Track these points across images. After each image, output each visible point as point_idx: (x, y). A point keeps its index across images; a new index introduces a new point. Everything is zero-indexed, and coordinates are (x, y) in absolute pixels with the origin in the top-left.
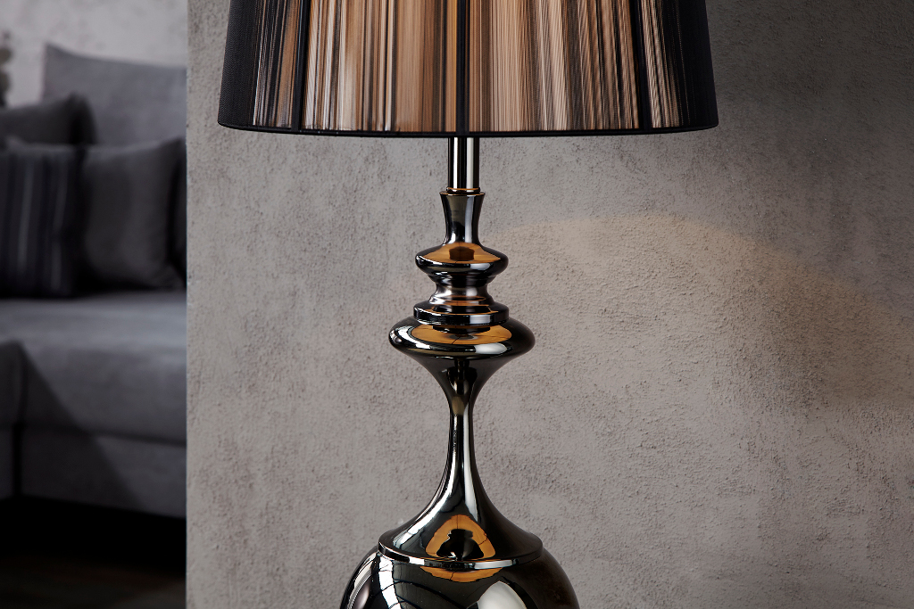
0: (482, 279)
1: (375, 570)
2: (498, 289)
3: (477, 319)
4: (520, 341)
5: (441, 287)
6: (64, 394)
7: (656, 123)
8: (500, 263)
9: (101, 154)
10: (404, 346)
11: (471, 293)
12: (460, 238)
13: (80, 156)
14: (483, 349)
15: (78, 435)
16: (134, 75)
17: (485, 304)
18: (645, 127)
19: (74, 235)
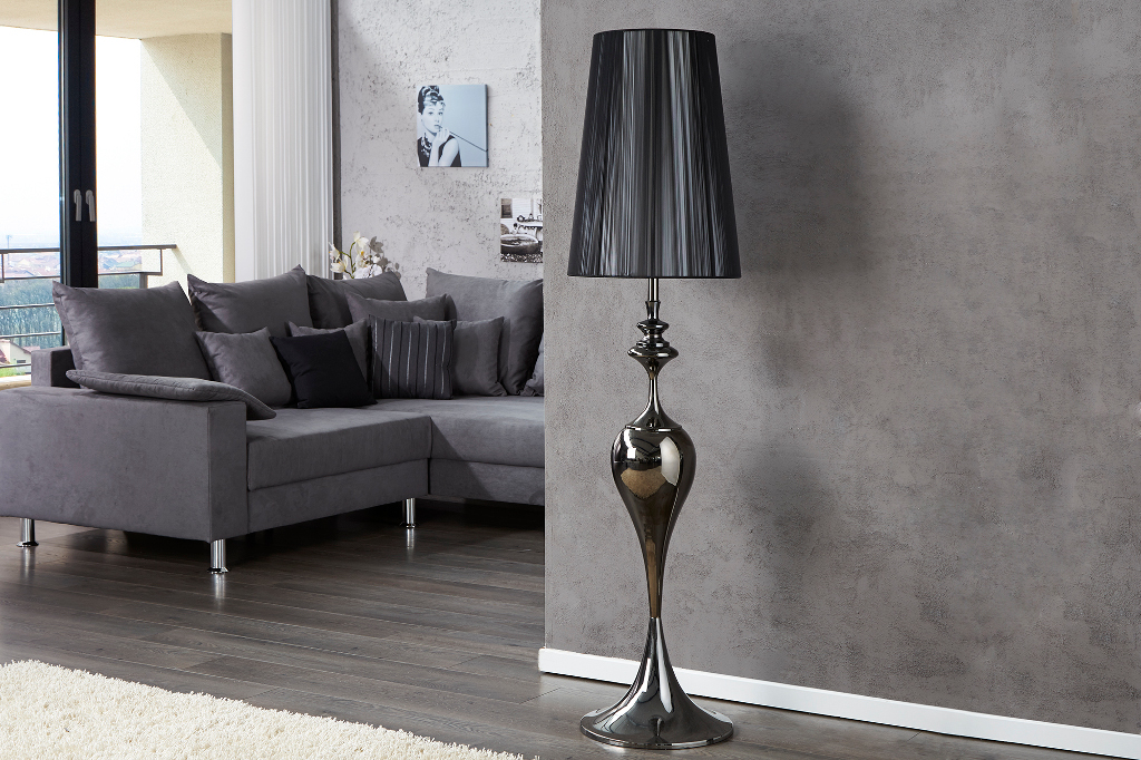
0: (660, 331)
1: (622, 437)
2: (665, 336)
3: (658, 345)
4: (673, 353)
5: (646, 334)
6: (453, 443)
7: (717, 274)
8: (666, 326)
9: (463, 324)
10: (633, 355)
11: (656, 336)
12: (652, 315)
13: (454, 325)
14: (661, 355)
15: (461, 462)
16: (477, 283)
17: (660, 340)
18: (713, 276)
19: (451, 366)
